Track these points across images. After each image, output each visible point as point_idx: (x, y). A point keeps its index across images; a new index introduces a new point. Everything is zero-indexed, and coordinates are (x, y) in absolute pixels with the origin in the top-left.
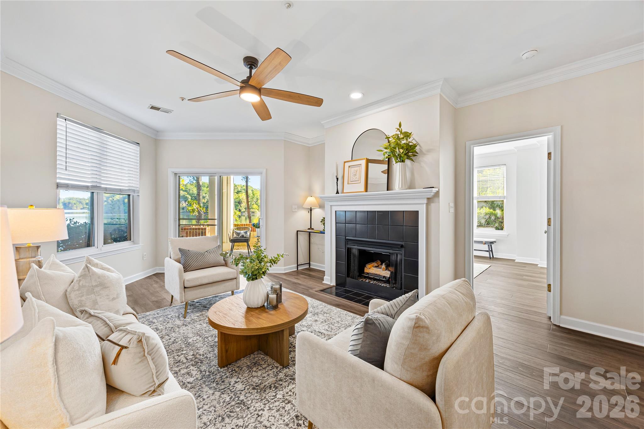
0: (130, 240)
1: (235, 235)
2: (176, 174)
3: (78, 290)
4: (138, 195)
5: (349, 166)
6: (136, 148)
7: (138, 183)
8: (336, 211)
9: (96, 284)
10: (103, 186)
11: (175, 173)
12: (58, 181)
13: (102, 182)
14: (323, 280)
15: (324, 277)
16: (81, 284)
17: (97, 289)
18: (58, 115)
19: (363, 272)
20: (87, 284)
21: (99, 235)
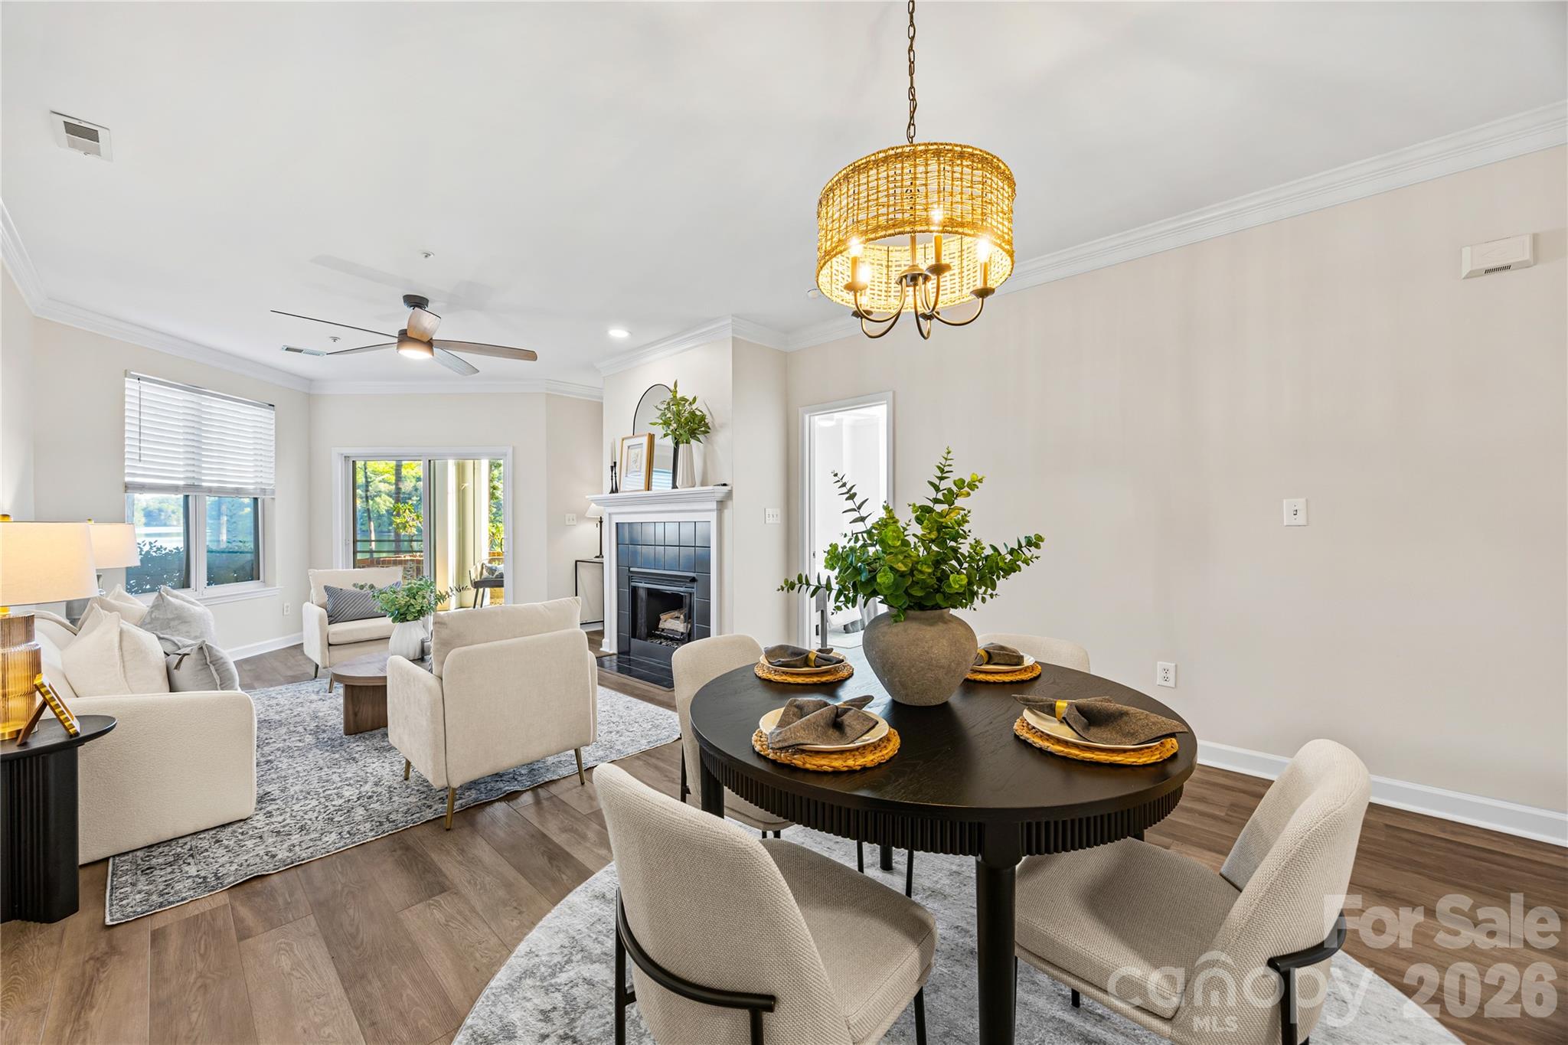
0: (259, 579)
1: (485, 573)
2: (347, 458)
3: (149, 623)
4: (273, 499)
5: (629, 447)
6: (269, 414)
7: (272, 476)
8: (617, 523)
9: (173, 616)
10: (204, 484)
11: (345, 457)
12: (127, 479)
13: (203, 478)
14: (601, 646)
15: (603, 640)
16: (153, 616)
17: (172, 624)
18: (126, 374)
19: (657, 629)
20: (161, 617)
21: (199, 572)
